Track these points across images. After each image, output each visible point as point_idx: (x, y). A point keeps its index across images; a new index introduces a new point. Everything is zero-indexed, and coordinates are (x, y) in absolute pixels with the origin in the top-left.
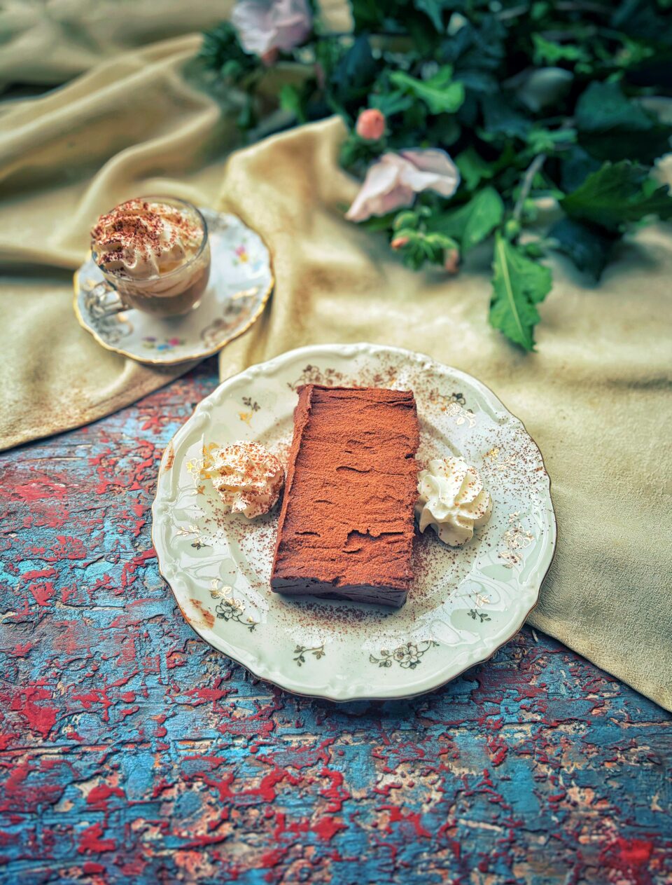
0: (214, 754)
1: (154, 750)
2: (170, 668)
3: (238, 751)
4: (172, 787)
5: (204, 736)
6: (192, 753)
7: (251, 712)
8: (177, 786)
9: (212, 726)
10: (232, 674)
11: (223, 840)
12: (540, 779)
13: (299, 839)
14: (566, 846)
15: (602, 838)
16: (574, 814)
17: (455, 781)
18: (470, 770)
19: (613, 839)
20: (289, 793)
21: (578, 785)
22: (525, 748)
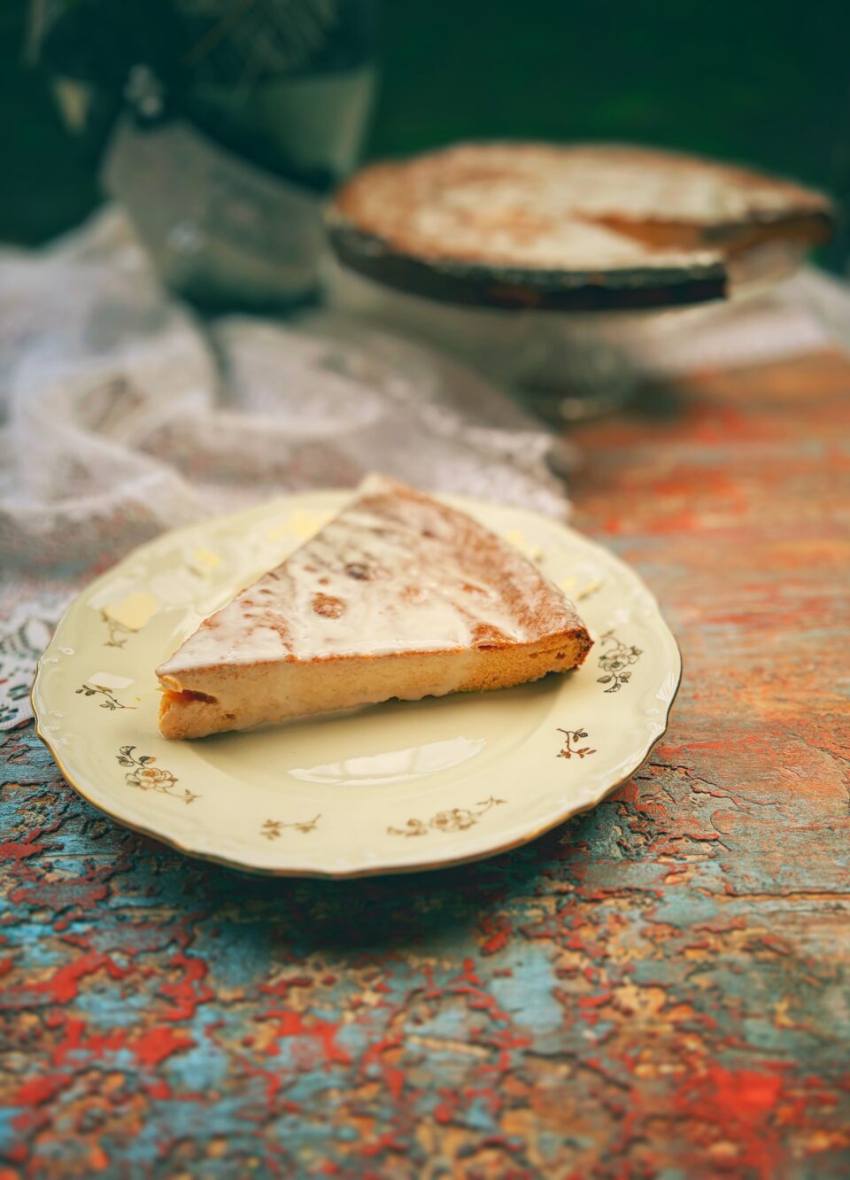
3: (32, 931)
7: (76, 875)
9: (2, 894)
10: (62, 825)
12: (566, 973)
13: (99, 1063)
14: (609, 1081)
15: (681, 1068)
16: (628, 1029)
17: (409, 975)
18: (440, 960)
19: (703, 1071)
20: (102, 991)
21: (635, 983)
22: (542, 929)
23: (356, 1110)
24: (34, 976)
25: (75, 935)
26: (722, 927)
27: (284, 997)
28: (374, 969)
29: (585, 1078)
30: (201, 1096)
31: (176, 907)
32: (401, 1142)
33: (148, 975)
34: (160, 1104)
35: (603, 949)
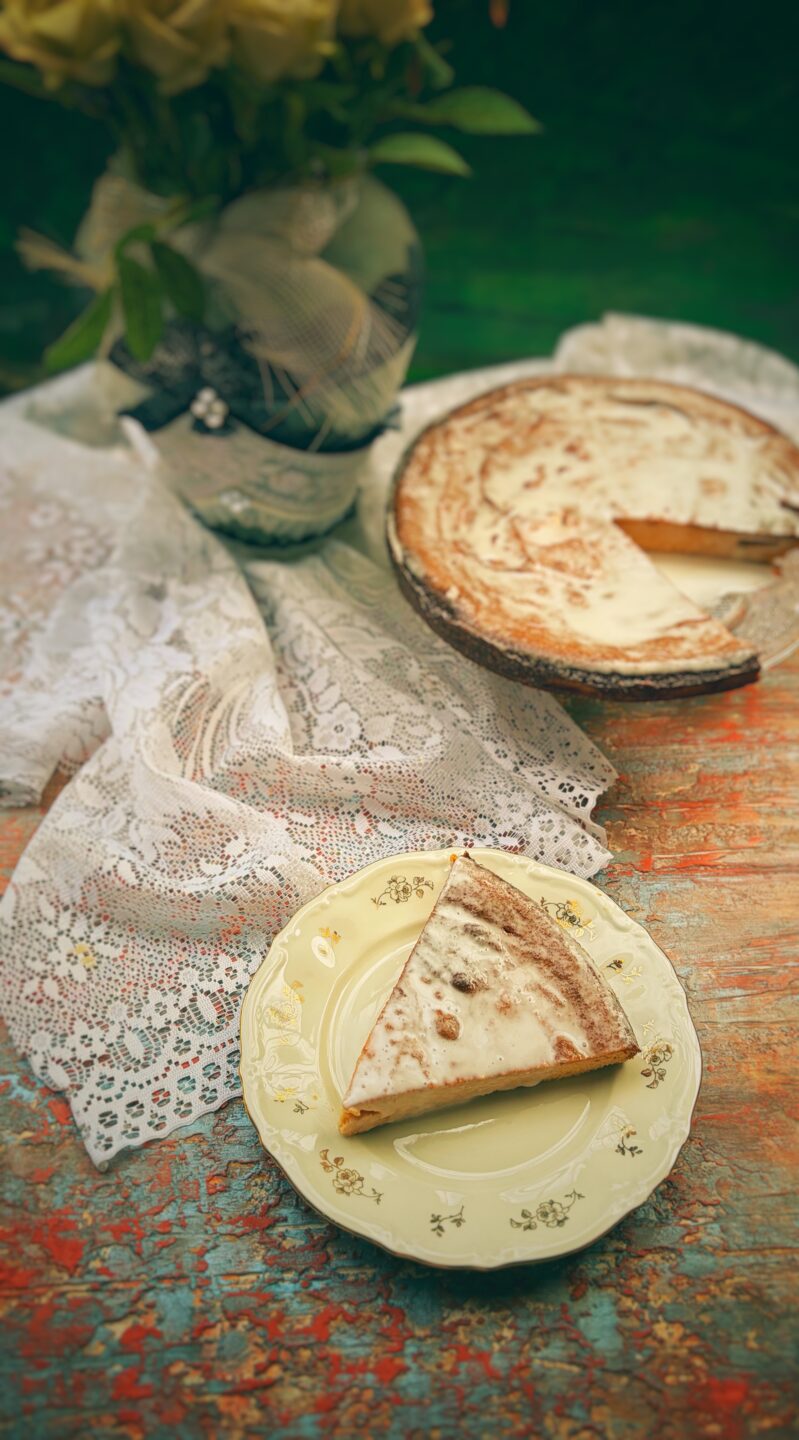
0: (260, 1289)
1: (193, 1285)
2: (210, 1194)
3: (287, 1288)
4: (213, 1326)
5: (250, 1270)
6: (235, 1289)
7: (303, 1243)
8: (219, 1326)
9: (259, 1258)
10: (280, 1200)
11: (270, 1385)
12: (624, 1313)
13: (356, 1382)
14: (650, 1387)
15: (691, 1378)
16: (662, 1352)
17: (529, 1317)
18: (546, 1305)
19: (704, 1380)
20: (344, 1332)
21: (666, 1320)
22: (608, 1280)
23: (510, 1408)
24: (299, 1321)
25: (316, 1290)
26: (719, 1278)
27: (455, 1333)
28: (508, 1312)
29: (637, 1385)
30: (419, 1403)
31: (375, 1266)
32: (537, 1428)
33: (370, 1320)
34: (399, 1408)
35: (646, 1295)
